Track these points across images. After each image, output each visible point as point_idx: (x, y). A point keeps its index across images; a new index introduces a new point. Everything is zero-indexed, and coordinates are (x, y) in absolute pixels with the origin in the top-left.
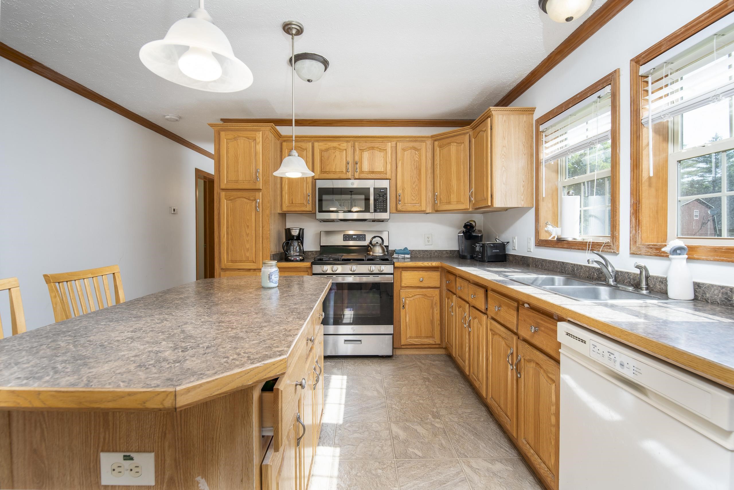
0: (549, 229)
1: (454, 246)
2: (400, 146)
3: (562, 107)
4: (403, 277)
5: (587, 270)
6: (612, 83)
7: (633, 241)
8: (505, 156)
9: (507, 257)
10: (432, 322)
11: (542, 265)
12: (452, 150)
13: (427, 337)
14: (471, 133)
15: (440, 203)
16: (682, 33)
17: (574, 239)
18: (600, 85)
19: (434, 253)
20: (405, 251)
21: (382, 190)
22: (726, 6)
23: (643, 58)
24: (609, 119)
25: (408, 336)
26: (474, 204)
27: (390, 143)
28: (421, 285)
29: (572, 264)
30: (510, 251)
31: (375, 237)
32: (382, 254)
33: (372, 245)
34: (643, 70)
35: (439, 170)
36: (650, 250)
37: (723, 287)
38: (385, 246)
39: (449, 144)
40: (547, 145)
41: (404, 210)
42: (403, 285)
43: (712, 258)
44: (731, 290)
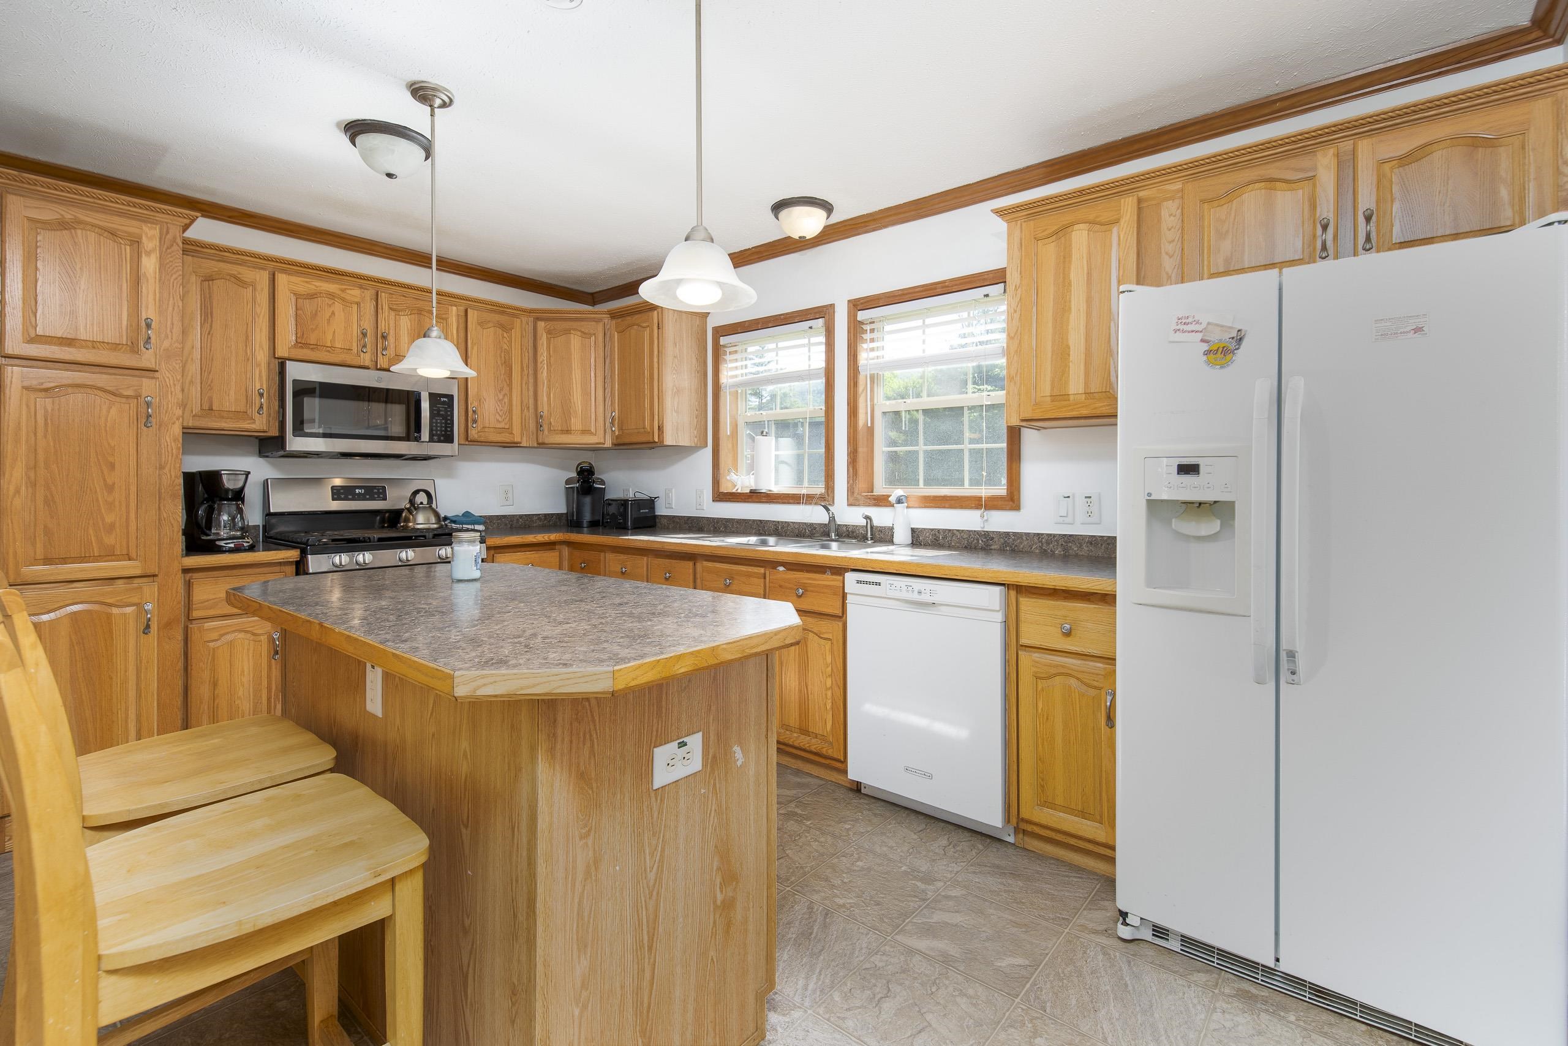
0: (733, 478)
1: (558, 506)
2: (476, 316)
3: (758, 323)
6: (827, 316)
7: (851, 491)
8: (676, 370)
9: (657, 520)
11: (725, 527)
12: (572, 342)
14: (606, 321)
15: (550, 430)
16: (899, 295)
17: (770, 491)
18: (811, 314)
19: (518, 519)
20: (469, 518)
21: (442, 399)
22: (936, 289)
23: (862, 304)
24: (823, 356)
26: (617, 437)
27: (454, 308)
29: (774, 521)
30: (661, 510)
32: (435, 527)
33: (414, 508)
34: (862, 316)
35: (547, 373)
36: (868, 500)
37: (932, 530)
39: (567, 332)
40: (731, 365)
41: (482, 439)
44: (939, 530)
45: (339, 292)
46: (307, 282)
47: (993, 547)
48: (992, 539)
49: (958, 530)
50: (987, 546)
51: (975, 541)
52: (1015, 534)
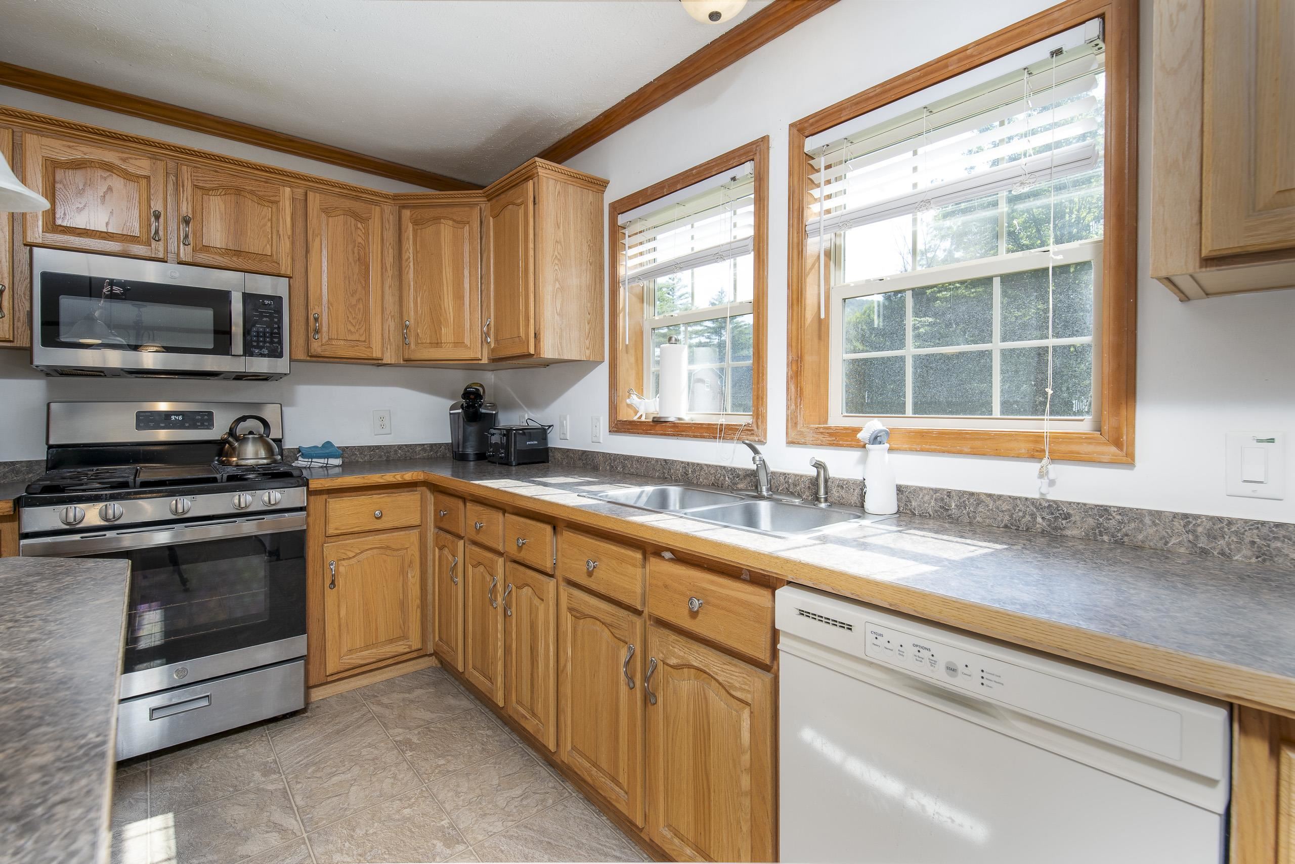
0: (634, 402)
1: (442, 434)
2: (318, 201)
3: (663, 187)
4: (331, 513)
5: (712, 471)
6: (757, 158)
7: (792, 421)
8: (559, 260)
9: (550, 454)
10: (403, 605)
11: (624, 467)
12: (442, 234)
13: (391, 641)
14: (483, 206)
15: (417, 344)
17: (680, 419)
18: (734, 158)
19: (396, 451)
20: (327, 451)
21: (266, 302)
23: (812, 125)
24: (751, 220)
25: (345, 649)
26: (493, 350)
27: (288, 190)
28: (379, 525)
29: (682, 462)
30: (555, 441)
31: (244, 419)
32: (265, 461)
33: (237, 439)
34: (811, 144)
35: (414, 274)
36: (821, 437)
37: (936, 491)
38: (274, 440)
39: (437, 219)
40: (630, 252)
41: (327, 354)
42: (331, 531)
43: (918, 447)
44: (949, 493)
45: (117, 162)
46: (69, 147)
47: (1068, 532)
48: (1067, 516)
49: (990, 496)
50: (1055, 529)
51: (1028, 518)
52: (1122, 511)
